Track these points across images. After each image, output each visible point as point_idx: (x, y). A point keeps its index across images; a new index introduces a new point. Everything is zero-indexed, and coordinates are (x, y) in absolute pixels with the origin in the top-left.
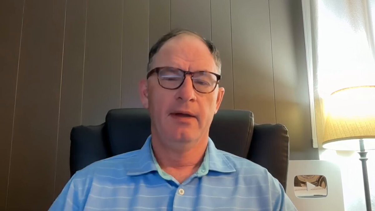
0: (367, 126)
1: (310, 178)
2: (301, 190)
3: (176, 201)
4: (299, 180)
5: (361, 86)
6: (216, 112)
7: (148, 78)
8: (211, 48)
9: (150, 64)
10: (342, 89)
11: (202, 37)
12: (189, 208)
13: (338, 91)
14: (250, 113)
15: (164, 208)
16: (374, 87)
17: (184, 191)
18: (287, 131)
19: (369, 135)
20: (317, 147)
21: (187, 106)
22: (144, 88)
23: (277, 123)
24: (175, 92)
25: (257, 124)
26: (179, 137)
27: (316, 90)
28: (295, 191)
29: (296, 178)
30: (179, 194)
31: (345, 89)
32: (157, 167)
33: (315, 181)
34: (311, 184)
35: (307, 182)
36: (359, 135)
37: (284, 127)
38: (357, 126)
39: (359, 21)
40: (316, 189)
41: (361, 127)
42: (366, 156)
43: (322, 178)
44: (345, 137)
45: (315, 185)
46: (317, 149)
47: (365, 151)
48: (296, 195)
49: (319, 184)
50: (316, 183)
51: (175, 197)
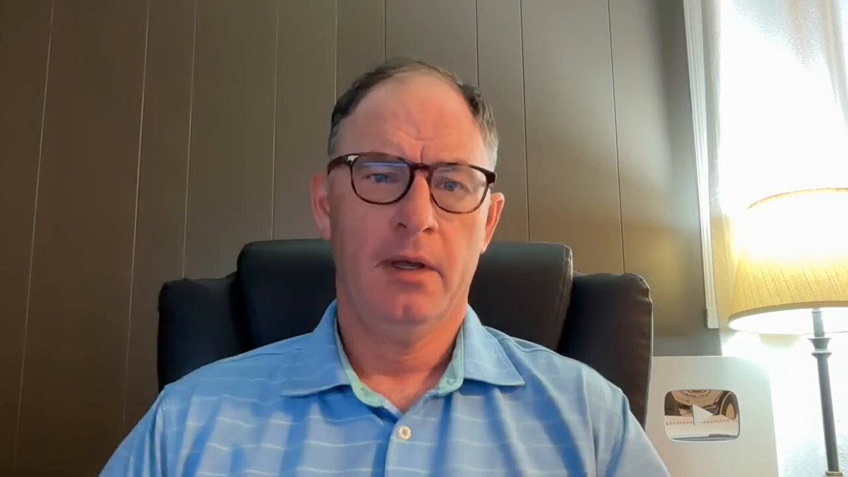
0: (829, 279)
1: (700, 396)
2: (681, 423)
3: (392, 455)
4: (676, 402)
5: (817, 190)
6: (484, 250)
7: (329, 173)
8: (474, 105)
9: (333, 140)
10: (774, 196)
11: (453, 79)
12: (423, 471)
13: (764, 199)
14: (565, 250)
15: (367, 469)
16: (845, 192)
17: (409, 432)
18: (648, 289)
19: (836, 299)
20: (717, 327)
21: (417, 245)
22: (322, 192)
23: (626, 272)
24: (390, 211)
25: (582, 274)
26: (399, 312)
27: (714, 198)
28: (666, 426)
29: (669, 397)
30: (398, 437)
31: (782, 194)
32: (349, 376)
33: (711, 403)
34: (703, 410)
35: (694, 406)
36: (810, 300)
37: (641, 280)
38: (807, 279)
39: (813, 42)
40: (715, 422)
41: (817, 282)
42: (826, 348)
43: (726, 396)
44: (780, 304)
45: (712, 412)
46: (716, 331)
47: (826, 336)
48: (668, 435)
49: (721, 410)
50: (715, 406)
51: (391, 445)
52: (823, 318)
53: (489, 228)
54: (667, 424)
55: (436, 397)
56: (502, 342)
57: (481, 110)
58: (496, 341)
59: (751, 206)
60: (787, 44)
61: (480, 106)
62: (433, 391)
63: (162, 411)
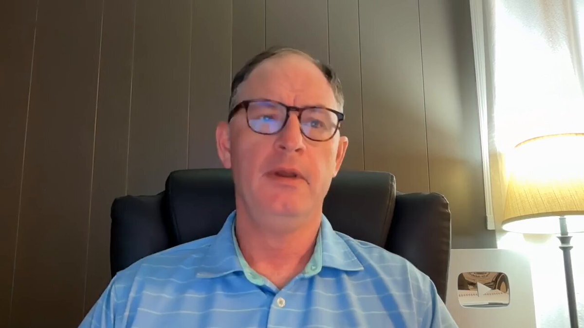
0: (571, 196)
1: (482, 276)
2: (469, 295)
3: (273, 318)
4: (466, 280)
5: (562, 134)
7: (229, 120)
8: (328, 74)
13: (526, 141)
14: (391, 177)
16: (582, 136)
17: (284, 301)
18: (448, 204)
19: (575, 210)
20: (493, 229)
21: (292, 160)
23: (432, 192)
25: (402, 194)
27: (492, 140)
28: (459, 298)
29: (461, 277)
30: (276, 305)
31: (538, 137)
32: (243, 265)
33: (491, 281)
34: (485, 286)
35: (478, 283)
36: (558, 210)
37: (443, 197)
38: (556, 196)
39: (559, 33)
40: (493, 294)
41: (563, 198)
42: (569, 243)
43: (501, 276)
44: (537, 213)
45: (490, 288)
46: (493, 233)
47: (569, 235)
48: (460, 303)
49: (497, 286)
50: (492, 284)
51: (272, 311)
52: (567, 223)
53: (338, 161)
54: (460, 296)
55: (302, 279)
56: (347, 242)
57: (333, 77)
58: (343, 241)
59: (517, 146)
60: (541, 35)
61: (332, 74)
62: (301, 275)
63: (115, 288)
